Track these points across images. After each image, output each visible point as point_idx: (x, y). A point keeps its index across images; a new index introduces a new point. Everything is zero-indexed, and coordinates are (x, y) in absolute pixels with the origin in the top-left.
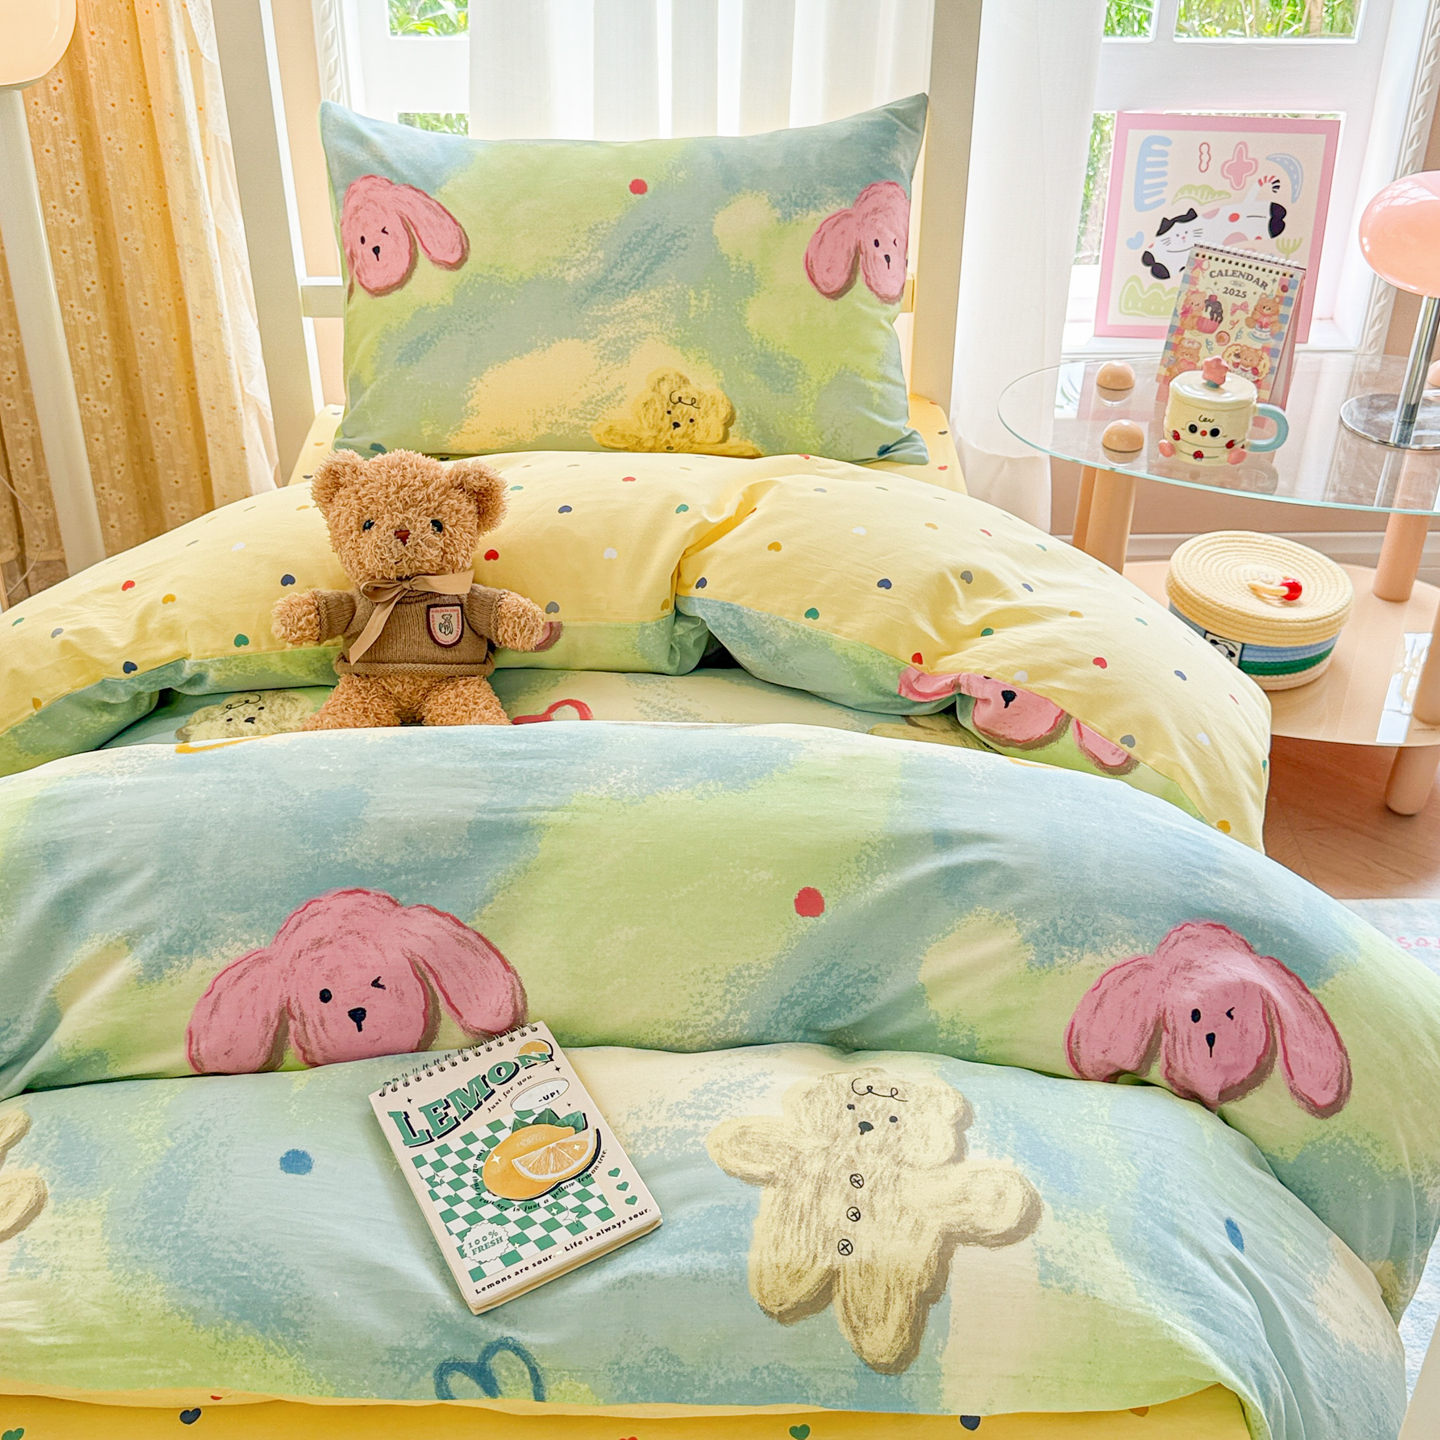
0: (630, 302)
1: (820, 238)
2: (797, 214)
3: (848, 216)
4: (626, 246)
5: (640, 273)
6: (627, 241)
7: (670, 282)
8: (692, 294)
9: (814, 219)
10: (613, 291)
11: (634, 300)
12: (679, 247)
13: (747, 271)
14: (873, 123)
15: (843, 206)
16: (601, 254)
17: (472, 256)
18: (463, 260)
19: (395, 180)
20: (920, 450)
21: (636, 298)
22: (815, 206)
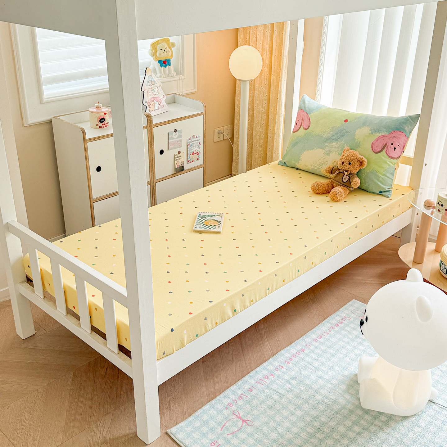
0: (333, 144)
1: (377, 139)
2: (374, 133)
3: (386, 136)
4: (337, 132)
5: (338, 138)
6: (338, 131)
7: (342, 141)
8: (346, 145)
9: (378, 135)
10: (331, 141)
11: (334, 143)
12: (347, 135)
13: (358, 143)
14: (404, 118)
15: (386, 134)
16: (332, 133)
17: (309, 128)
18: (308, 128)
19: (305, 111)
20: (389, 195)
21: (335, 143)
22: (379, 132)
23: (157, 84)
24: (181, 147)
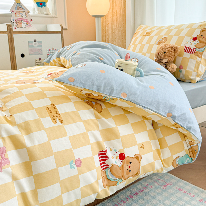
23: (25, 10)
24: (42, 55)
